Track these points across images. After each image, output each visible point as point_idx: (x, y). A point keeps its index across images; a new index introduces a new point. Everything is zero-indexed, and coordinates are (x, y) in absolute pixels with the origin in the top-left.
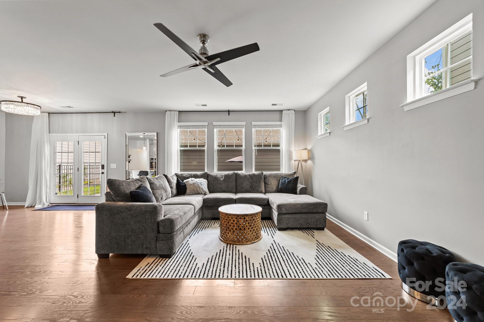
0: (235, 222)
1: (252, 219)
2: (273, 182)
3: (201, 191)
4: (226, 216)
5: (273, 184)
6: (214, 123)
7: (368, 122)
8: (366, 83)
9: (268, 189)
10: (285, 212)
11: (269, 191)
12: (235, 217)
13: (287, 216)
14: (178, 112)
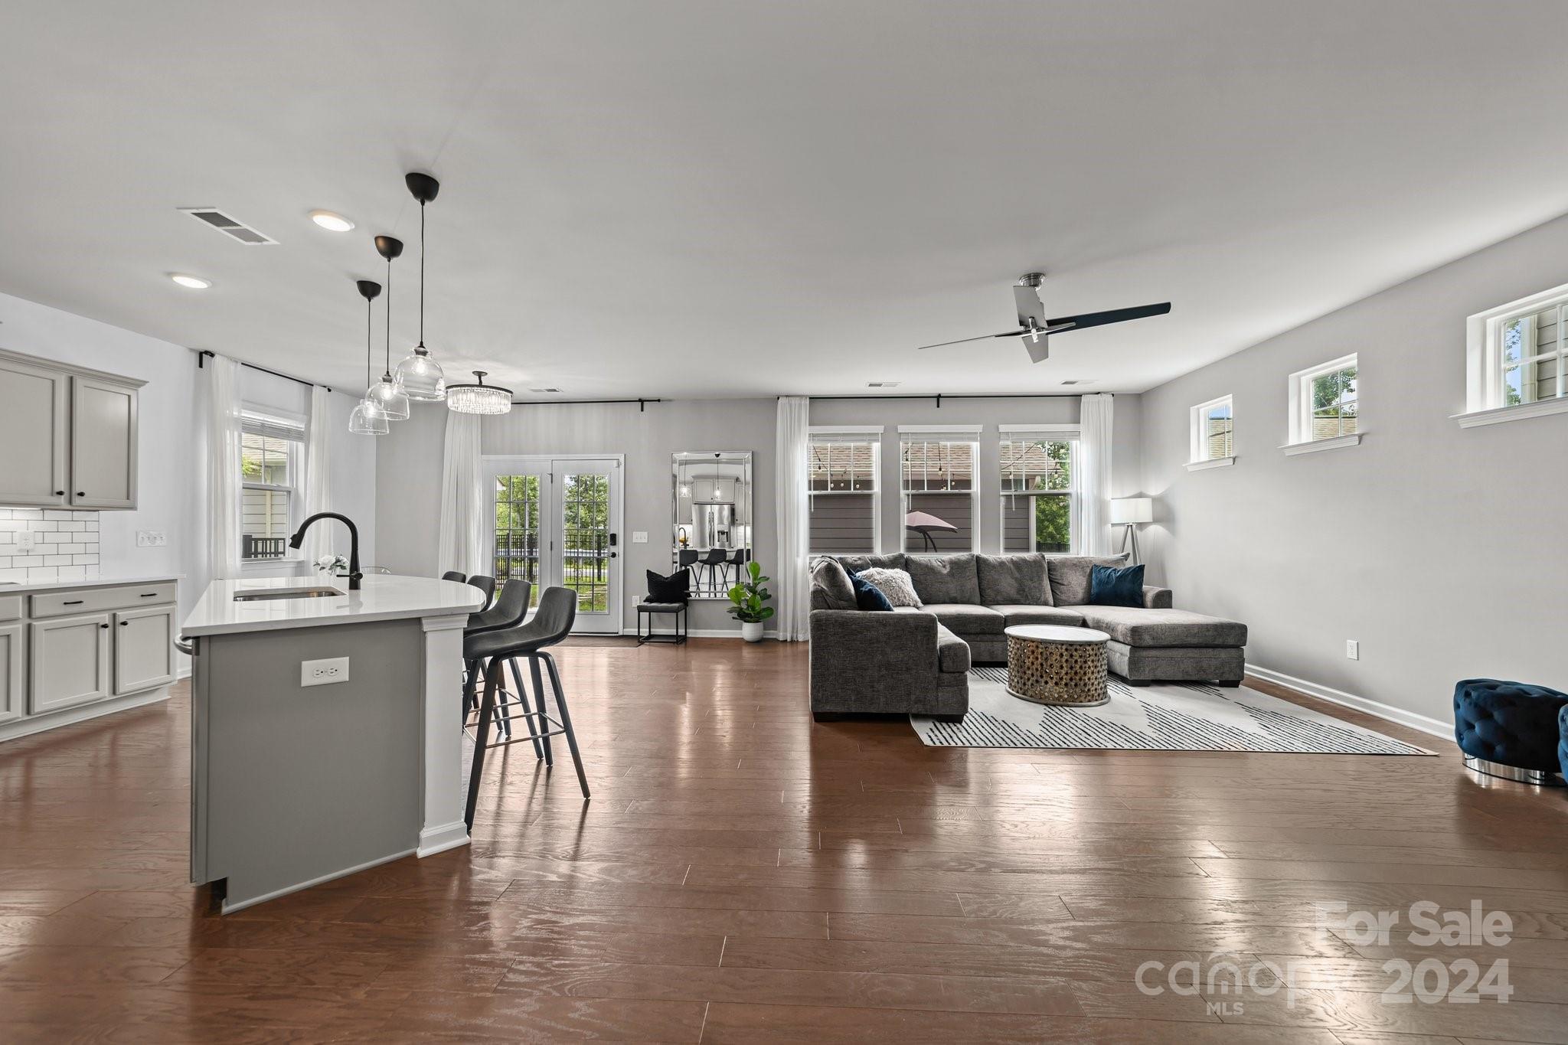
0: (1065, 658)
1: (1099, 654)
2: (1075, 578)
3: (908, 598)
4: (1041, 646)
5: (1077, 584)
6: (902, 429)
7: (1359, 443)
8: (1355, 354)
9: (1064, 597)
10: (1151, 643)
11: (1065, 601)
12: (1064, 647)
13: (1153, 653)
14: (808, 399)
